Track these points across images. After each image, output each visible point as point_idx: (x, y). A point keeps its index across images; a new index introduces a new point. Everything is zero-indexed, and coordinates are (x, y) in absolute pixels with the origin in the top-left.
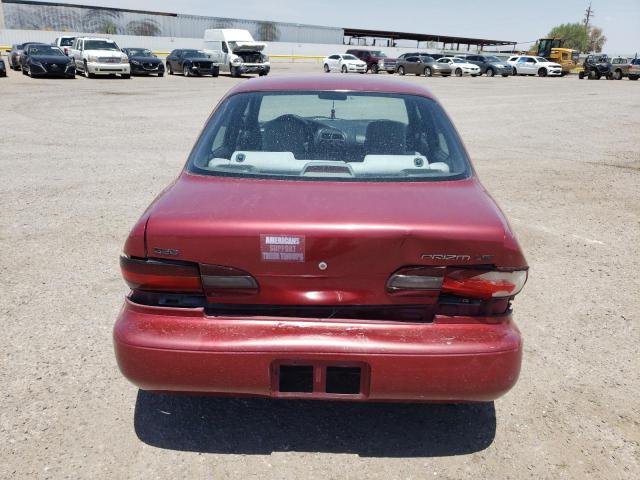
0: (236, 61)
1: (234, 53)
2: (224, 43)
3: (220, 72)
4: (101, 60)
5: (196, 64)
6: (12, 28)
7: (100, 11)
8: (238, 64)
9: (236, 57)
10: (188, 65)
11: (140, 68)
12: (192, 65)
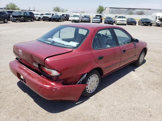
0: (158, 22)
1: (158, 19)
2: (156, 17)
3: (153, 25)
4: (120, 21)
5: (146, 22)
6: (110, 14)
7: (130, 9)
8: (158, 23)
9: (159, 21)
10: (143, 23)
11: (130, 23)
12: (144, 22)
